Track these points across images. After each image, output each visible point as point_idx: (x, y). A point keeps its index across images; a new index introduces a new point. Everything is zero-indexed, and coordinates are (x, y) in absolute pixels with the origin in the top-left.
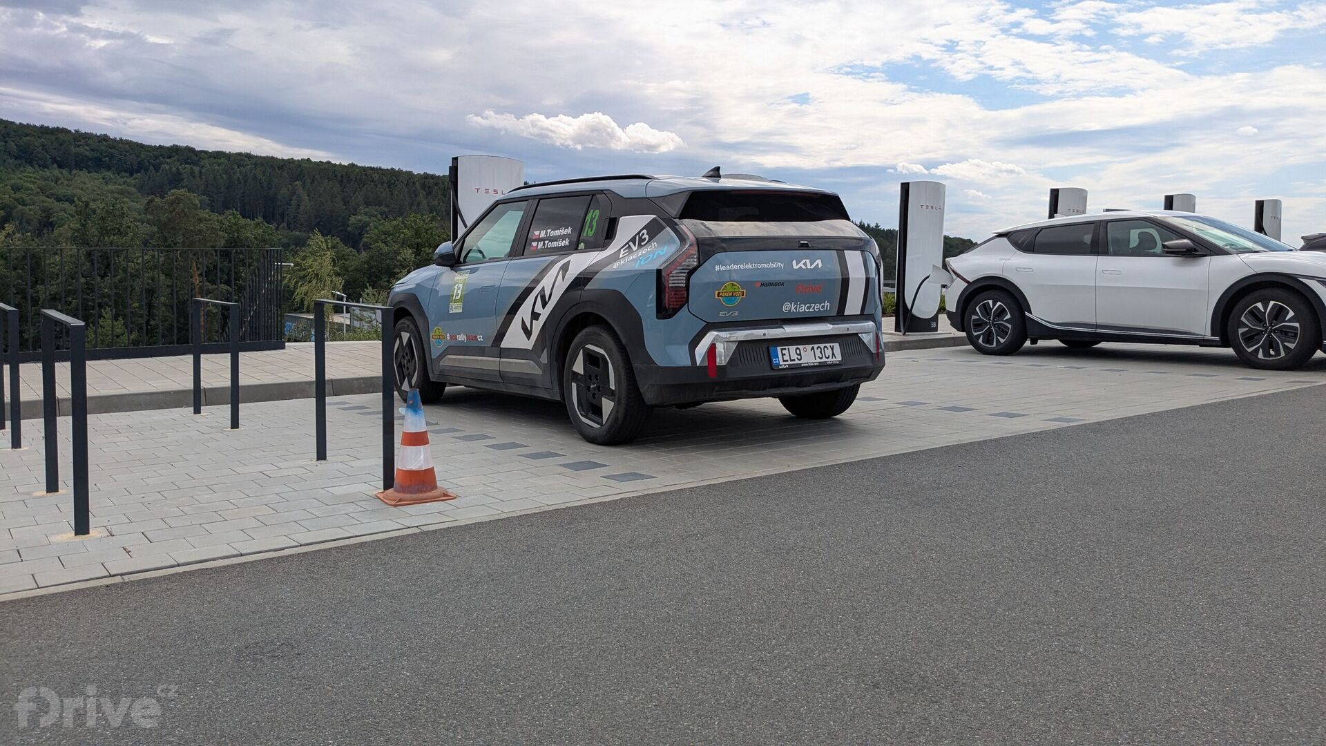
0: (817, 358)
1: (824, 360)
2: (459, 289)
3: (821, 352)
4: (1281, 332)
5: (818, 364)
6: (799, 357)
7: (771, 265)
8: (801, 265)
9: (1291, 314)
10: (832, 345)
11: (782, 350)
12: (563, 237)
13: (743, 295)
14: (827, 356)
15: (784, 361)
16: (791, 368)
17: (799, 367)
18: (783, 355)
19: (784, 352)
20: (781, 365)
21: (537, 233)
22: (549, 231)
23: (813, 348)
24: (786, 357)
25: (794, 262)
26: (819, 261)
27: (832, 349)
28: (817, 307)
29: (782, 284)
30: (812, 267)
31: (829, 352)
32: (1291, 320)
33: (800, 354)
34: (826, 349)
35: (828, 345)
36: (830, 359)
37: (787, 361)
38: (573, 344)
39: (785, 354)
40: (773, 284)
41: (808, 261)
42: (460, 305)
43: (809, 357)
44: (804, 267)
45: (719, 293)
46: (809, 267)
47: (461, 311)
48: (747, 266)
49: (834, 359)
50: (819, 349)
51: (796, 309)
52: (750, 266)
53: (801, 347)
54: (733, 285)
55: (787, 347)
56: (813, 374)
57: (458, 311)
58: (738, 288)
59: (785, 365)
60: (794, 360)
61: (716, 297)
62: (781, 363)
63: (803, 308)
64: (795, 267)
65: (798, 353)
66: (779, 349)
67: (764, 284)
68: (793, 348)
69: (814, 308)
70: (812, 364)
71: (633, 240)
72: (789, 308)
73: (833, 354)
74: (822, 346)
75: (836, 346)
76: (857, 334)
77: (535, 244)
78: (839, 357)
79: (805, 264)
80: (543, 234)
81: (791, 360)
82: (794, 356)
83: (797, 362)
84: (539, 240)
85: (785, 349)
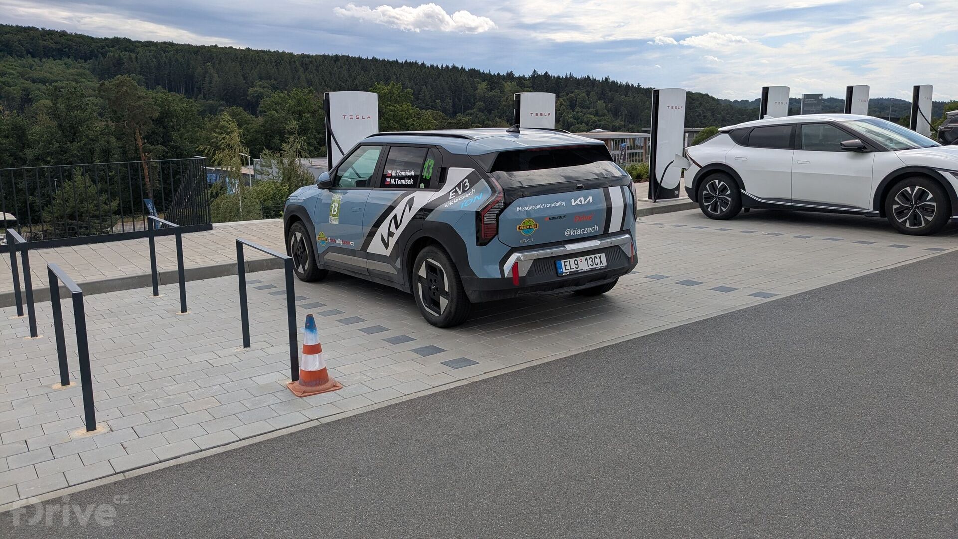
0: (589, 265)
1: (595, 266)
2: (335, 206)
3: (592, 261)
4: (923, 208)
5: (590, 270)
6: (577, 266)
7: (556, 204)
8: (578, 201)
9: (930, 196)
10: (600, 255)
11: (565, 262)
12: (409, 177)
13: (537, 227)
14: (596, 263)
15: (566, 270)
16: (572, 274)
17: (576, 273)
18: (566, 265)
19: (566, 263)
20: (564, 273)
21: (390, 172)
22: (398, 171)
23: (586, 259)
24: (568, 267)
25: (573, 200)
26: (590, 198)
27: (600, 258)
28: (589, 230)
29: (565, 217)
30: (586, 202)
31: (598, 260)
32: (930, 200)
33: (577, 264)
34: (595, 258)
35: (597, 255)
36: (599, 265)
37: (569, 269)
38: (418, 256)
39: (567, 265)
40: (557, 218)
41: (582, 198)
42: (337, 218)
43: (584, 265)
44: (580, 203)
45: (520, 227)
46: (583, 202)
47: (337, 223)
48: (539, 207)
49: (601, 265)
50: (591, 259)
51: (574, 232)
52: (542, 206)
53: (578, 259)
54: (530, 220)
55: (568, 260)
56: (587, 277)
57: (335, 223)
58: (533, 222)
59: (567, 273)
60: (573, 269)
61: (518, 230)
62: (564, 271)
63: (579, 232)
64: (574, 203)
65: (576, 263)
66: (563, 261)
67: (552, 218)
68: (572, 260)
69: (587, 231)
70: (586, 270)
71: (458, 185)
72: (569, 232)
73: (601, 261)
74: (593, 256)
75: (603, 255)
76: (618, 245)
77: (388, 180)
78: (605, 263)
79: (580, 201)
80: (394, 174)
81: (571, 269)
82: (573, 266)
83: (575, 269)
84: (391, 177)
85: (567, 261)
